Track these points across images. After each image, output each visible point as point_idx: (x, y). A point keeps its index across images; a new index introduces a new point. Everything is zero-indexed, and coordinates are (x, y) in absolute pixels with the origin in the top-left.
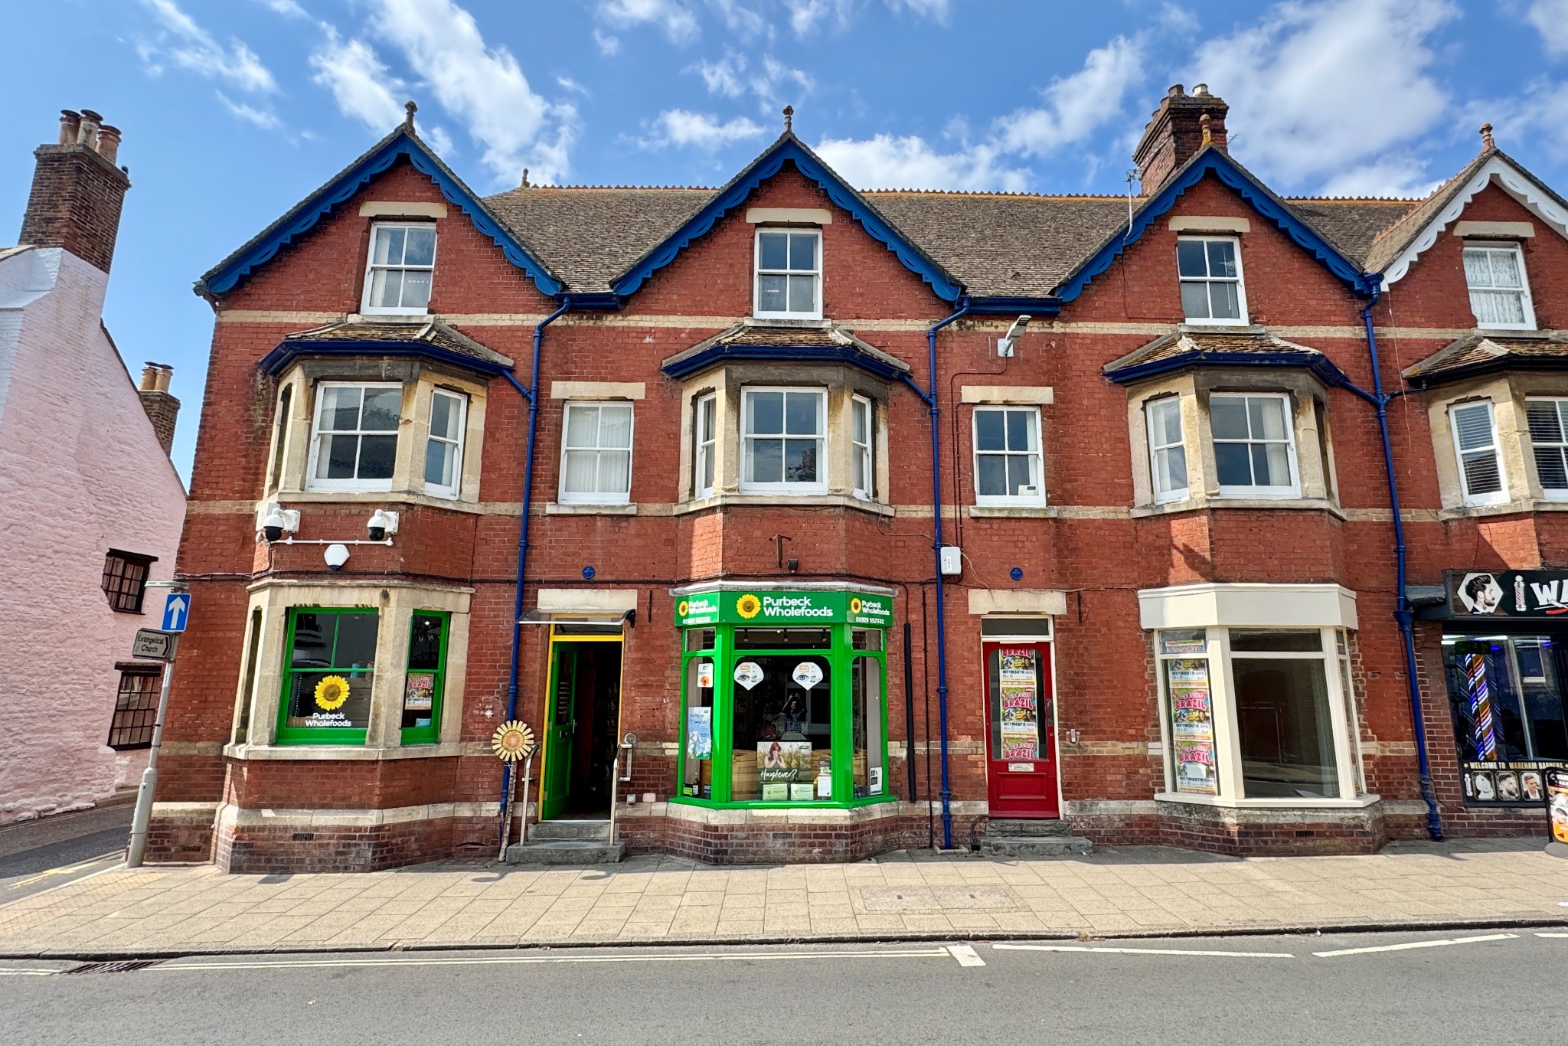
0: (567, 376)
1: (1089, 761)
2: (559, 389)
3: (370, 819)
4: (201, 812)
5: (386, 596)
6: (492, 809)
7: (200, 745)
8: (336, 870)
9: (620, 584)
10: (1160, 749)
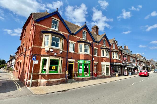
0: (70, 40)
1: (99, 73)
2: (70, 41)
3: (59, 80)
4: (36, 81)
5: (60, 59)
6: (65, 78)
7: (36, 73)
8: (56, 85)
9: (74, 59)
10: (102, 72)
